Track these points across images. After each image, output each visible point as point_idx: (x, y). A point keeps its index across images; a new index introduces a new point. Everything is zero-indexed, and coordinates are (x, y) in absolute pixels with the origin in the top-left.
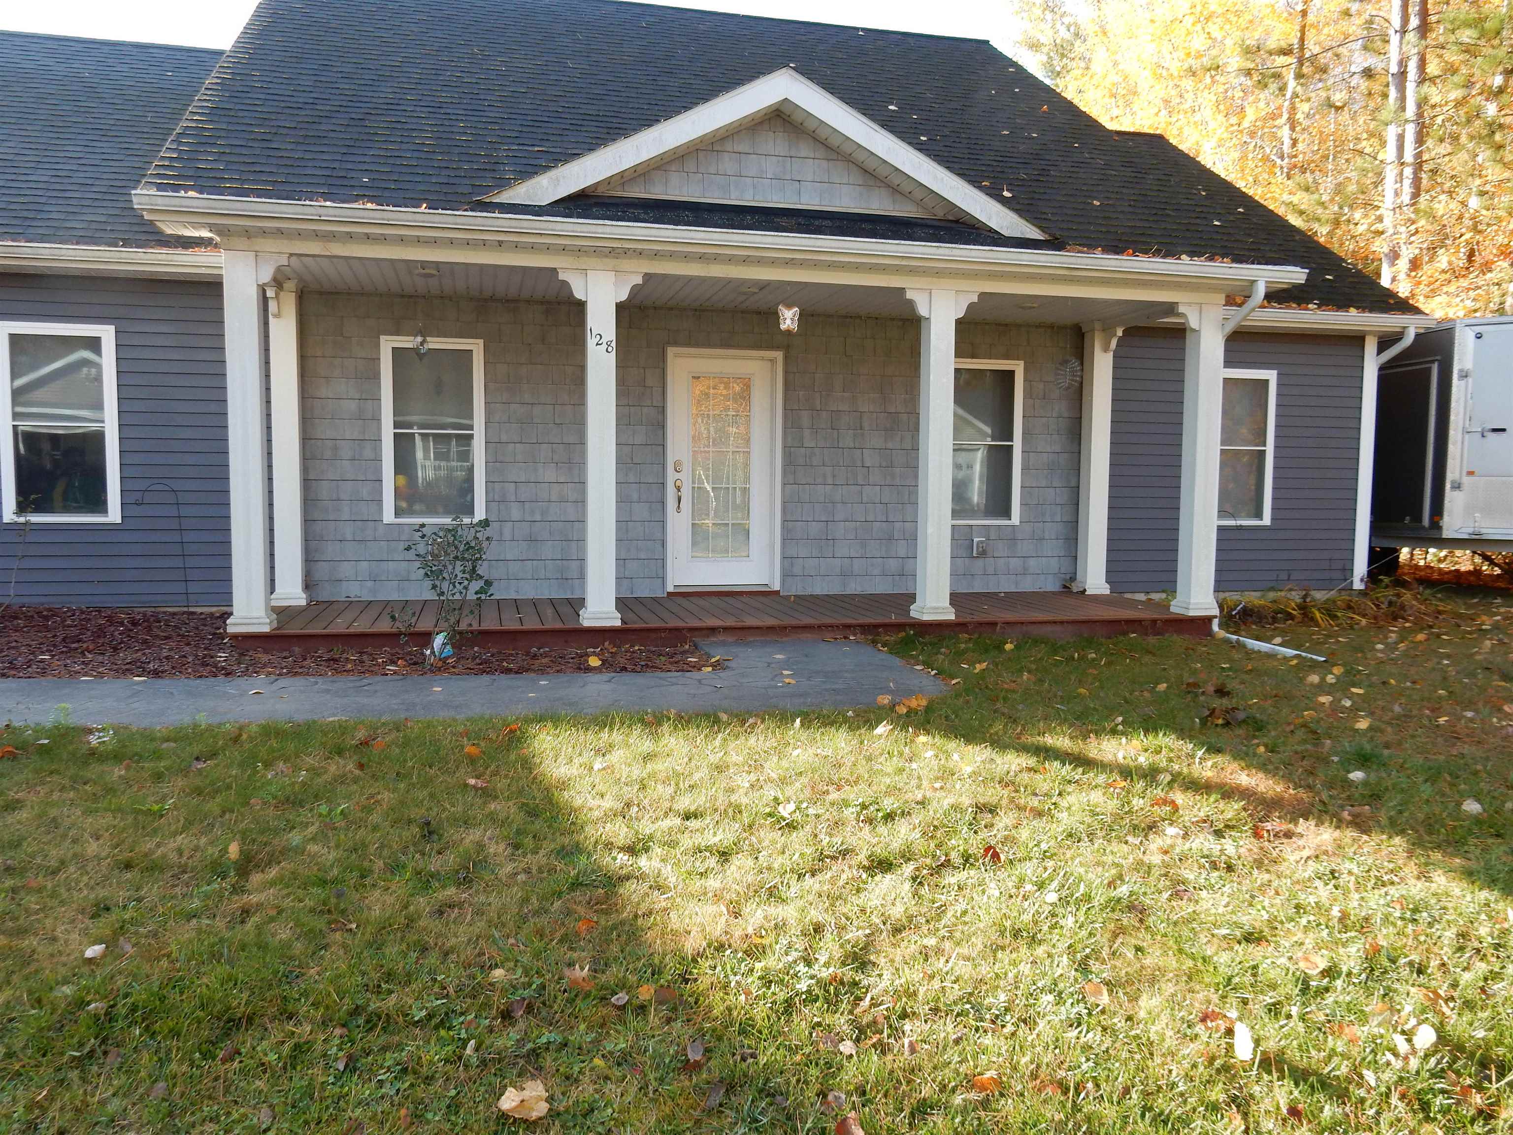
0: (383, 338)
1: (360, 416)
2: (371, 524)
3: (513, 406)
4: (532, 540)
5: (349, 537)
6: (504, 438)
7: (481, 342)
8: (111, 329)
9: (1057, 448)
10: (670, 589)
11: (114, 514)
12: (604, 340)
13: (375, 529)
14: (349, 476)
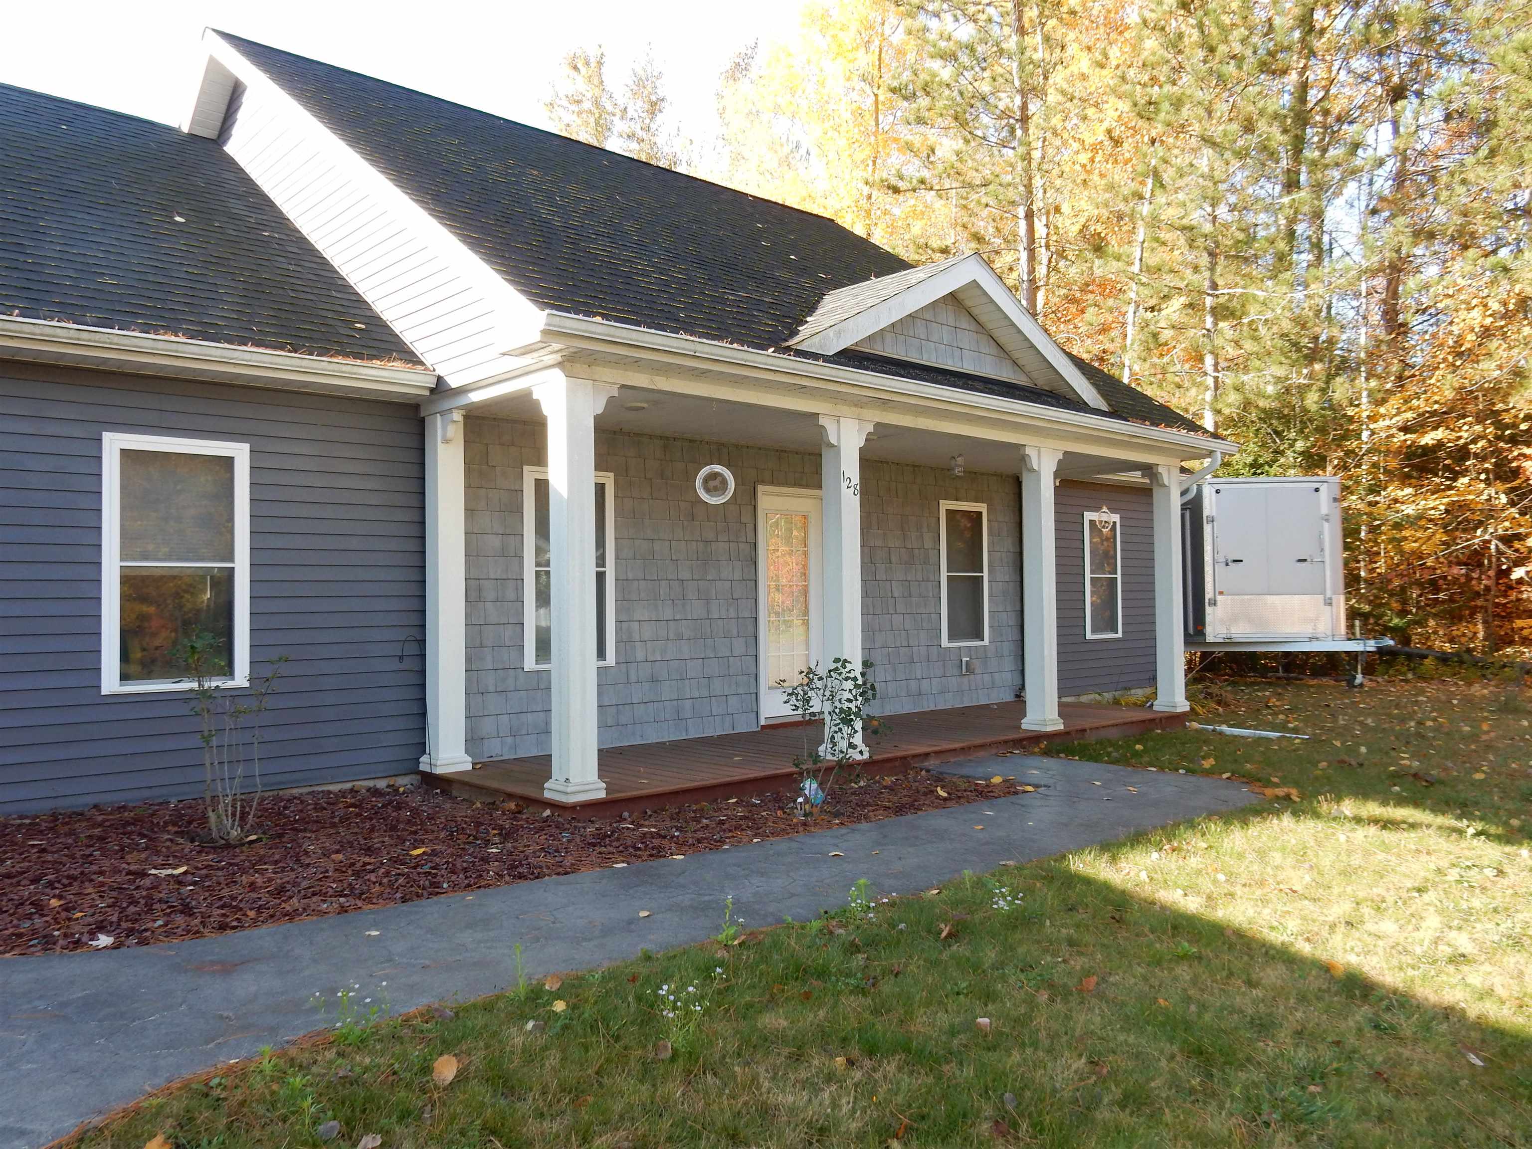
0: (526, 468)
1: (503, 553)
2: (511, 672)
3: (637, 542)
4: (654, 680)
5: (492, 689)
6: (630, 577)
7: (611, 475)
8: (245, 447)
9: (1007, 578)
10: (763, 722)
11: (241, 676)
12: (852, 484)
13: (516, 678)
14: (493, 619)
